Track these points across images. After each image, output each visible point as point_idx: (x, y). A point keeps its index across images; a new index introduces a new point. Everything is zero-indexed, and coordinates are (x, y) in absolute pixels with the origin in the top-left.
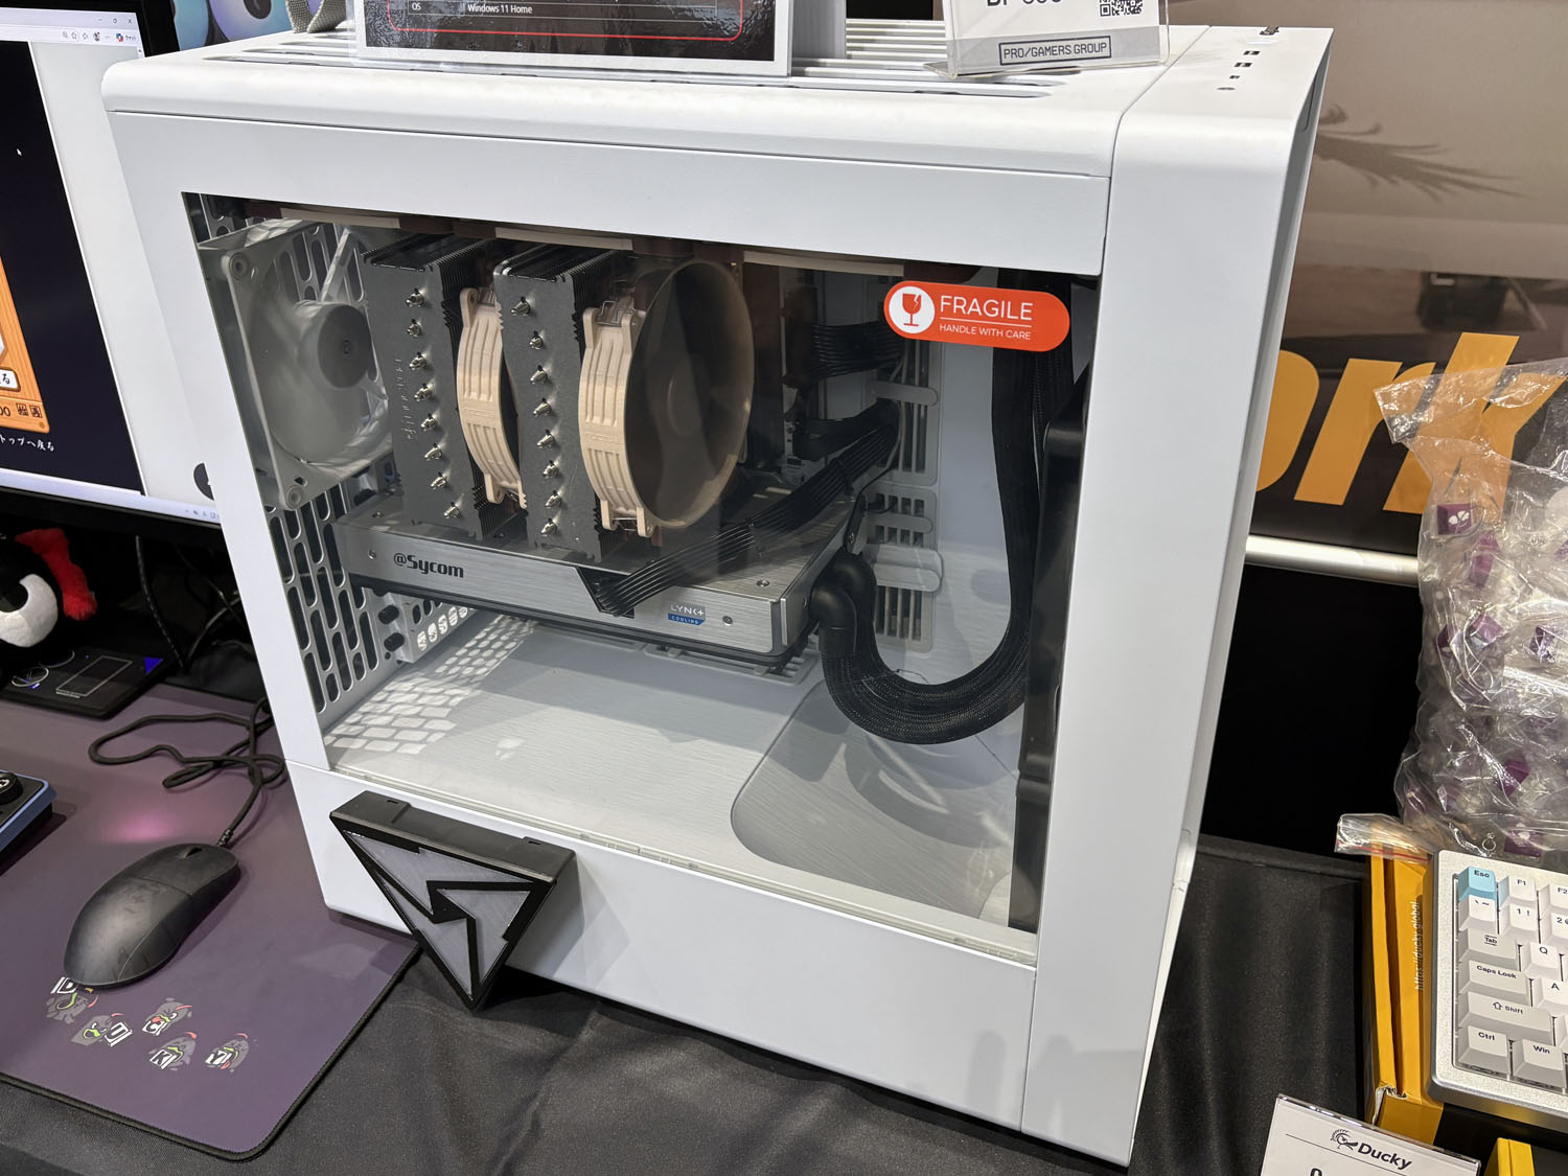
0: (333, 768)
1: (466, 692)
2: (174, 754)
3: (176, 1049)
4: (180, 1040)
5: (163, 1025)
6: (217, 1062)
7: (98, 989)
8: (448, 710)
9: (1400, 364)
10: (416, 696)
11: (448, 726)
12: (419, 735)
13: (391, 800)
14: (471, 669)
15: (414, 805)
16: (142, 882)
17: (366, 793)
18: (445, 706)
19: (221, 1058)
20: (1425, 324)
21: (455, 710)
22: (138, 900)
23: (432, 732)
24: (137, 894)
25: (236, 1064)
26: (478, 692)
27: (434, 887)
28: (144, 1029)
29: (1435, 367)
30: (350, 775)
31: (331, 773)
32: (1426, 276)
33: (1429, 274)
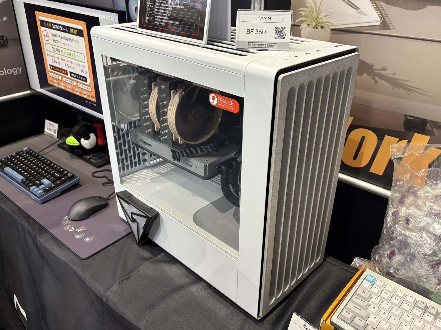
0: (121, 183)
1: (157, 175)
2: (107, 178)
3: (80, 235)
4: (82, 234)
5: (80, 230)
6: (86, 240)
7: (72, 220)
8: (151, 178)
9: (399, 139)
10: (146, 173)
11: (148, 181)
12: (142, 182)
13: (130, 193)
14: (161, 171)
15: (134, 195)
16: (86, 201)
17: (126, 191)
18: (151, 177)
19: (87, 240)
20: (405, 129)
21: (152, 178)
22: (84, 204)
23: (145, 181)
24: (84, 202)
25: (89, 241)
26: (160, 176)
27: (132, 213)
28: (77, 230)
29: (408, 142)
30: (124, 186)
31: (121, 185)
32: (406, 116)
33: (407, 115)
